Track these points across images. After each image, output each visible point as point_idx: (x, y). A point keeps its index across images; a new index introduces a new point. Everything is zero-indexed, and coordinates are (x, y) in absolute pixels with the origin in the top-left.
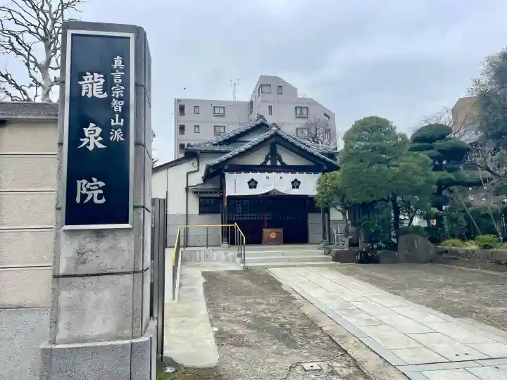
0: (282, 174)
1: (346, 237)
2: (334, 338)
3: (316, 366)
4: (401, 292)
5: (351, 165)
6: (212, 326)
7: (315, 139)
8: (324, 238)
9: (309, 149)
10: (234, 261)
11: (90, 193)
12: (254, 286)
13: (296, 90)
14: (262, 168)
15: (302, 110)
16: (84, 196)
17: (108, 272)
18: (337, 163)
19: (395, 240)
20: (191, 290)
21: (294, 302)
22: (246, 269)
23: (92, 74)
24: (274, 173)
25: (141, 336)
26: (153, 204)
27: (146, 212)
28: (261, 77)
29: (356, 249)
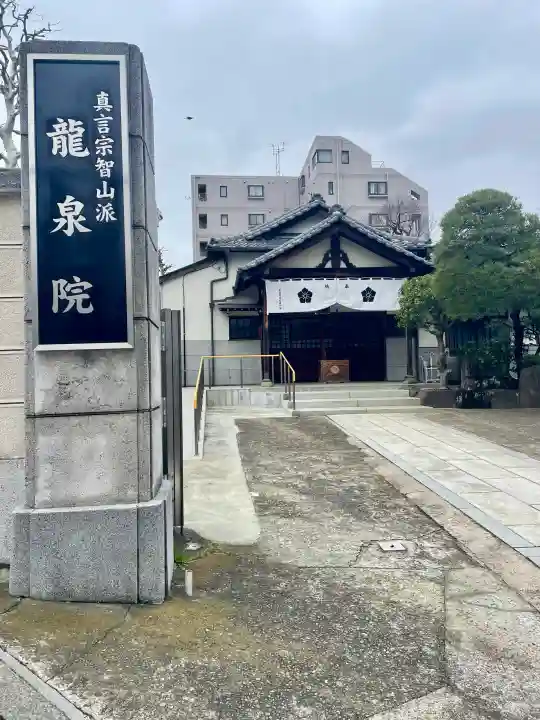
0: (348, 281)
1: (441, 371)
2: (424, 508)
3: (398, 546)
4: (524, 448)
5: (451, 264)
6: (251, 490)
7: (397, 229)
8: (410, 372)
9: (388, 244)
10: (279, 406)
11: (71, 299)
12: (308, 439)
13: (370, 156)
14: (319, 273)
15: (377, 188)
16: (63, 303)
17: (102, 410)
18: (431, 263)
19: (514, 375)
20: (220, 443)
21: (366, 459)
22: (297, 415)
23: (66, 121)
24: (336, 281)
25: (152, 498)
26: (163, 318)
27: (153, 328)
28: (318, 138)
29: (456, 388)
